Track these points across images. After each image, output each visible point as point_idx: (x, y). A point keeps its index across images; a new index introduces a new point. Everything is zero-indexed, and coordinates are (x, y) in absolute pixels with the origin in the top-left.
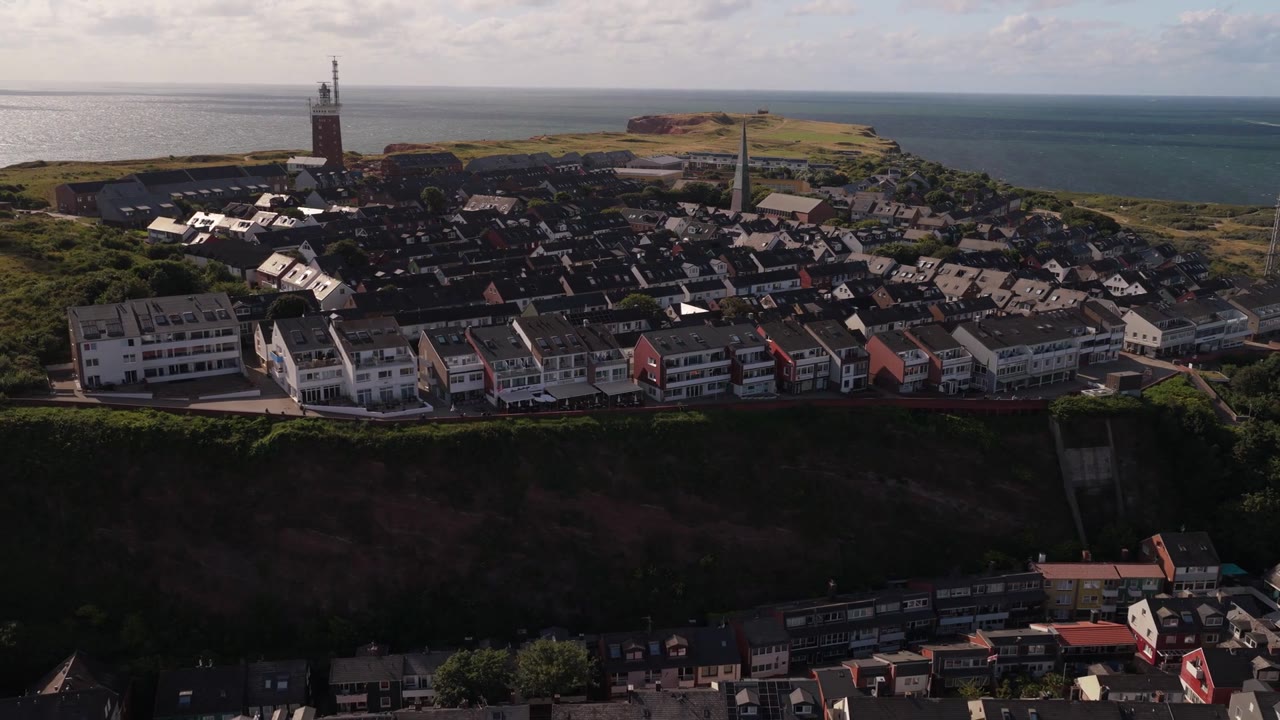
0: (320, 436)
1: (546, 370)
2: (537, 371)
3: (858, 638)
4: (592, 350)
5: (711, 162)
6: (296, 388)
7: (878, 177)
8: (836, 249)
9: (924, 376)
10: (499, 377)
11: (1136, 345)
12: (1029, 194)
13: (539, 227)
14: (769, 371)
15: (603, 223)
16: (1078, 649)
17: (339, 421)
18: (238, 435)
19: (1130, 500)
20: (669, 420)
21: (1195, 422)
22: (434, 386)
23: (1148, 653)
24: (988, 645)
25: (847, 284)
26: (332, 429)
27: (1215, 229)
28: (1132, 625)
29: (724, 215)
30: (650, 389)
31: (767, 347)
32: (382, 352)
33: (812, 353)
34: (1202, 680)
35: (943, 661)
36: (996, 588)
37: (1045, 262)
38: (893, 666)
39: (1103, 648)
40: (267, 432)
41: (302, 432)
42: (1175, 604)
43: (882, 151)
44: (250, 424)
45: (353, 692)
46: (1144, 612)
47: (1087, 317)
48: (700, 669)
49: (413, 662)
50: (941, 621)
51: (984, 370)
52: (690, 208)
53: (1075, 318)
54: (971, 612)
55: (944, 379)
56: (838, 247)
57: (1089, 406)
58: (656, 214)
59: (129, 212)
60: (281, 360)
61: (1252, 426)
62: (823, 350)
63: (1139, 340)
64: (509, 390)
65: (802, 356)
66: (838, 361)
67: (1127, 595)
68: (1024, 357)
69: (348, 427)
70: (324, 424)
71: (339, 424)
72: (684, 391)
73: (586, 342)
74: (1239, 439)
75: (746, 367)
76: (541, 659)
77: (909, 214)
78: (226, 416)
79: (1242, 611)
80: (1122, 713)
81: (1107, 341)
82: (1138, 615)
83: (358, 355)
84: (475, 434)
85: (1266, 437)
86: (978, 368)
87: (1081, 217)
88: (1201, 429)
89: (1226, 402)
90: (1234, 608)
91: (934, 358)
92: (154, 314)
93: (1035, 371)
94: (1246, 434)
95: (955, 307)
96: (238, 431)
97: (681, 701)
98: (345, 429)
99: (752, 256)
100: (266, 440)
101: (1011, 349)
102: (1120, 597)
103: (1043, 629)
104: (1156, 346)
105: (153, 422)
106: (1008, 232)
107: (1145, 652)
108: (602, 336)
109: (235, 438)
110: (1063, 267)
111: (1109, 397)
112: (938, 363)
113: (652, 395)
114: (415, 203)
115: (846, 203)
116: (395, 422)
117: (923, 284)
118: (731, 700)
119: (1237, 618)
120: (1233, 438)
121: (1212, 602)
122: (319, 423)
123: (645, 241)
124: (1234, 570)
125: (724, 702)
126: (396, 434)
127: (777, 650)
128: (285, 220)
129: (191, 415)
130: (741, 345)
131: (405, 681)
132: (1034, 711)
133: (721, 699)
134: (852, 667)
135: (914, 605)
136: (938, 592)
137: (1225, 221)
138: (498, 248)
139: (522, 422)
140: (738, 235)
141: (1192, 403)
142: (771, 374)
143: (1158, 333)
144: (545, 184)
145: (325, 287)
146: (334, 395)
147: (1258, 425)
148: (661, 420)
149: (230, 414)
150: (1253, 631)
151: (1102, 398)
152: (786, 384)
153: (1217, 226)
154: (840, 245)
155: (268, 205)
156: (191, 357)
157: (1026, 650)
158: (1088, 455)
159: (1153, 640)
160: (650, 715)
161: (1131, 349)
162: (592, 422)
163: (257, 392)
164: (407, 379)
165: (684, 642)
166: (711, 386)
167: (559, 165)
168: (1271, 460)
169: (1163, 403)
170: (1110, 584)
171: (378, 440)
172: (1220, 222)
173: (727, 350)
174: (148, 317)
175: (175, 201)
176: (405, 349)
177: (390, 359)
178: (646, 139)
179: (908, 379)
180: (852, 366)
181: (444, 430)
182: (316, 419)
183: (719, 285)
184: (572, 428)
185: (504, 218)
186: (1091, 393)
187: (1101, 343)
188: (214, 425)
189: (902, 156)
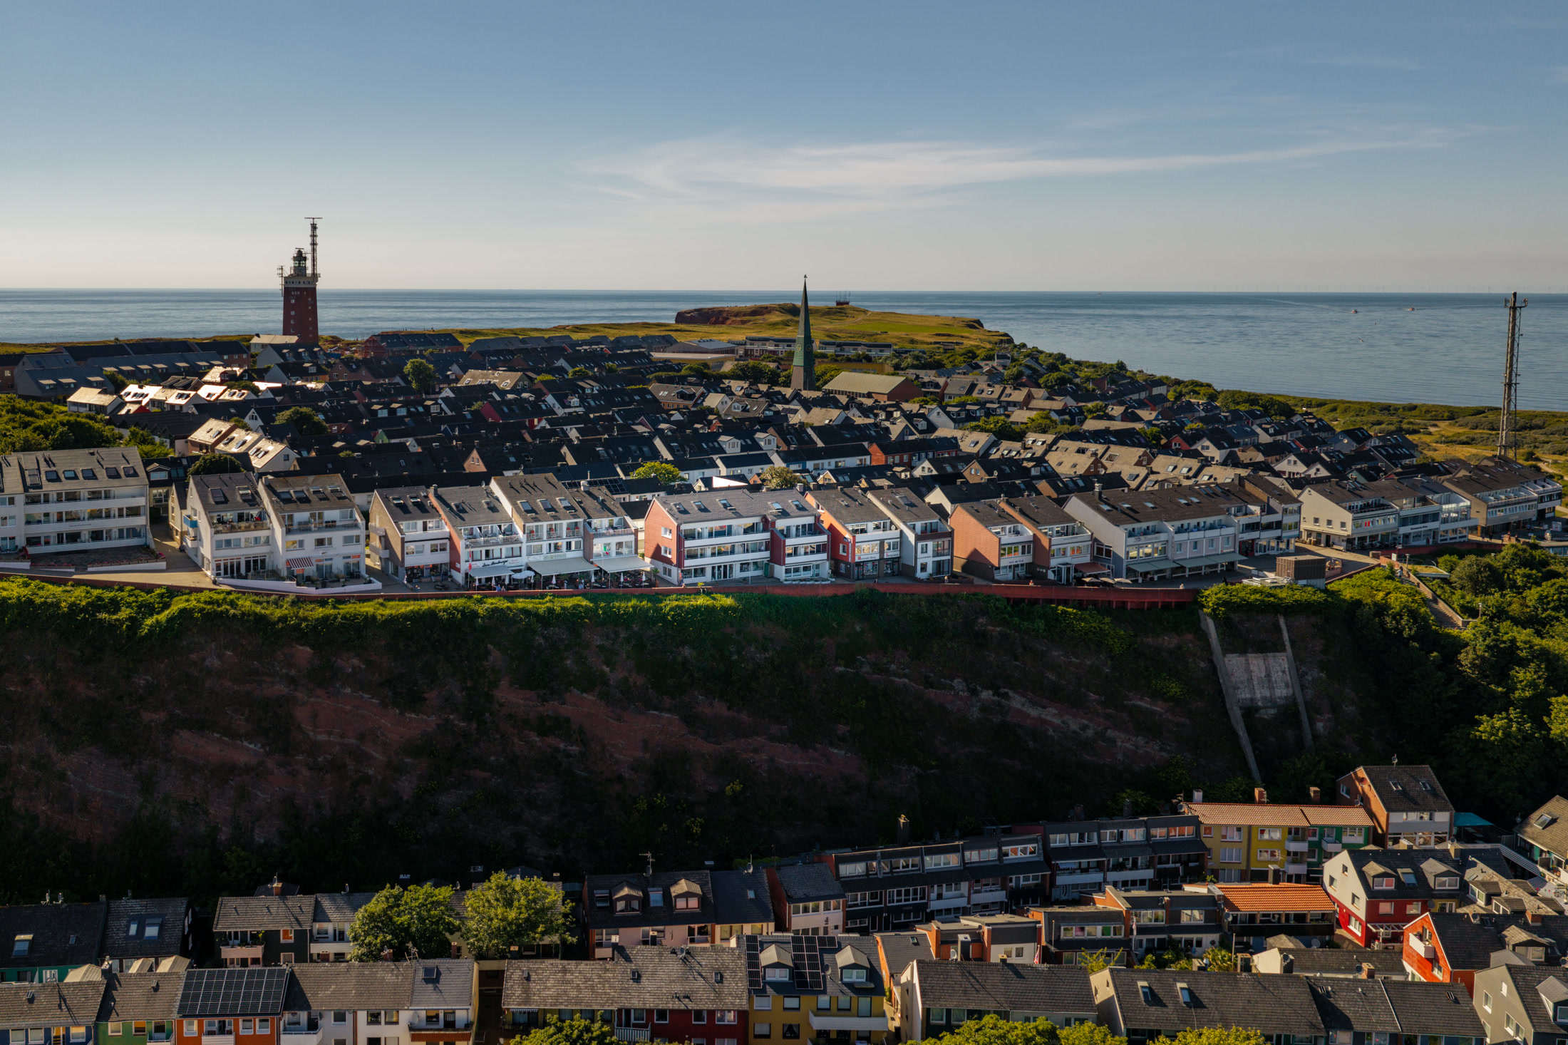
0: (232, 611)
1: (530, 539)
2: (517, 541)
3: (940, 897)
4: (589, 517)
5: (772, 348)
6: (210, 558)
7: (982, 364)
8: (920, 427)
9: (1028, 559)
10: (467, 547)
11: (1319, 534)
12: (1178, 382)
13: (544, 401)
14: (819, 549)
15: (627, 399)
16: (1252, 917)
17: (257, 594)
18: (128, 611)
19: (1320, 726)
20: (686, 604)
21: (1403, 622)
22: (387, 559)
23: (1355, 928)
24: (1122, 906)
25: (931, 461)
26: (248, 603)
27: (1430, 434)
28: (1330, 890)
29: (779, 393)
30: (665, 568)
31: (817, 518)
32: (321, 516)
33: (877, 527)
34: (1433, 960)
35: (1058, 929)
36: (1134, 835)
37: (1195, 443)
38: (986, 929)
39: (1287, 916)
40: (166, 606)
41: (209, 607)
42: (1391, 859)
43: (990, 342)
44: (144, 597)
45: (244, 943)
46: (1345, 869)
47: (1250, 495)
48: (718, 928)
49: (326, 903)
50: (1058, 878)
51: (1109, 552)
52: (737, 386)
53: (1234, 495)
54: (1100, 867)
55: (1054, 562)
56: (922, 425)
57: (1253, 597)
58: (693, 389)
59: (49, 385)
60: (194, 525)
61: (1484, 627)
62: (892, 523)
63: (1323, 528)
64: (480, 564)
65: (863, 531)
66: (911, 537)
67: (1321, 850)
68: (1163, 537)
69: (268, 602)
70: (238, 599)
71: (257, 599)
72: (709, 572)
73: (583, 509)
74: (1466, 645)
75: (789, 542)
76: (497, 900)
77: (1019, 396)
78: (116, 587)
79: (1486, 868)
80: (1313, 991)
81: (1279, 525)
82: (1337, 874)
83: (291, 517)
84: (432, 614)
85: (1504, 642)
86: (1101, 552)
87: (1245, 402)
88: (1413, 632)
89: (1445, 601)
90: (1474, 865)
91: (1040, 536)
92: (44, 468)
93: (1179, 555)
94: (1476, 638)
95: (1071, 485)
96: (129, 605)
97: (685, 960)
98: (265, 604)
99: (810, 431)
100: (163, 617)
101: (1144, 525)
102: (1311, 853)
103: (1201, 890)
104: (1345, 534)
105: (25, 591)
106: (1147, 414)
107: (1351, 927)
108: (603, 500)
109: (124, 613)
110: (1219, 449)
111: (1281, 587)
112: (1045, 542)
113: (666, 577)
114: (397, 379)
115: (937, 385)
116: (329, 598)
117: (1029, 460)
118: (753, 961)
119: (1479, 879)
120: (1459, 645)
121: (1443, 857)
122: (231, 597)
123: (677, 416)
124: (1473, 820)
125: (743, 961)
126: (329, 611)
127: (827, 908)
128: (234, 393)
129: (73, 586)
130: (784, 514)
131: (315, 931)
132: (1184, 985)
133: (739, 958)
134: (929, 932)
135: (1018, 852)
136: (1052, 837)
137: (1443, 424)
138: (490, 420)
139: (493, 601)
140: (795, 412)
141: (1397, 600)
142: (824, 551)
143: (1348, 517)
144: (561, 362)
145: (266, 453)
146: (257, 567)
147: (1492, 627)
148: (676, 603)
149: (122, 586)
150: (1504, 895)
151: (1271, 588)
152: (843, 565)
153: (1432, 429)
154: (925, 423)
155: (218, 380)
156: (86, 522)
157: (1177, 917)
158: (1257, 664)
159: (1360, 909)
160: (639, 976)
161: (1313, 539)
162: (585, 603)
163: (163, 565)
164: (352, 549)
165: (696, 889)
166: (744, 566)
167: (581, 346)
168: (1513, 672)
169: (1358, 597)
170: (1295, 833)
171: (305, 619)
172: (1435, 426)
173: (765, 519)
174: (36, 472)
175: (107, 376)
176: (352, 512)
177: (331, 525)
178: (695, 329)
179: (1006, 562)
180: (930, 544)
181: (391, 608)
182: (229, 593)
183: (765, 460)
184: (558, 609)
185: (503, 393)
186: (1256, 583)
187: (1269, 527)
188: (99, 598)
189: (1015, 346)
